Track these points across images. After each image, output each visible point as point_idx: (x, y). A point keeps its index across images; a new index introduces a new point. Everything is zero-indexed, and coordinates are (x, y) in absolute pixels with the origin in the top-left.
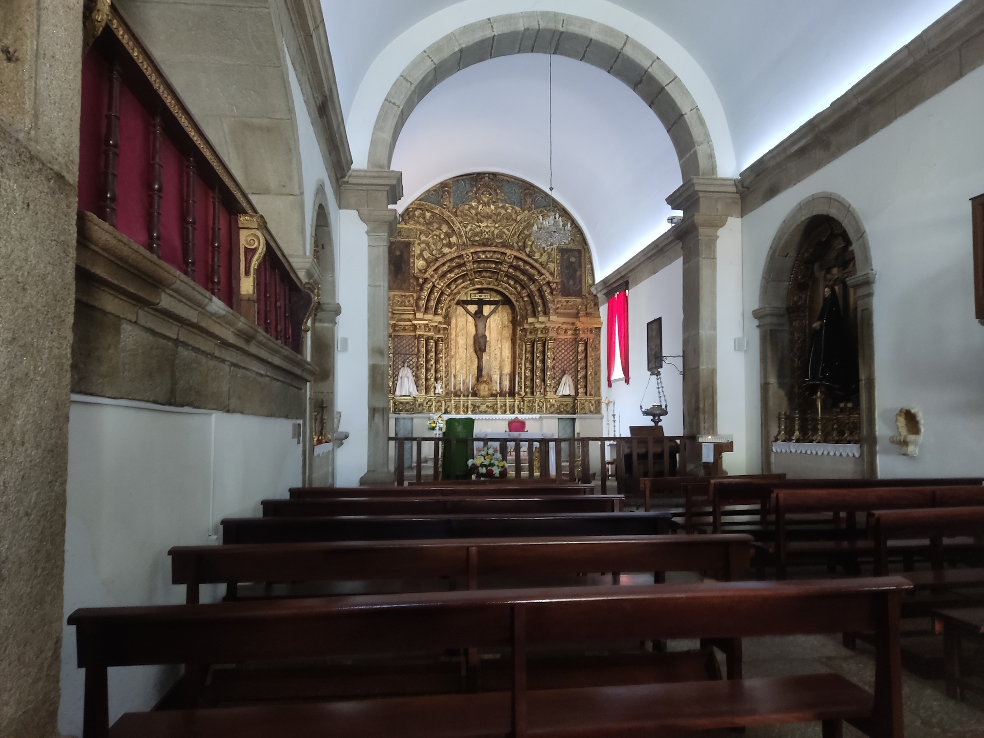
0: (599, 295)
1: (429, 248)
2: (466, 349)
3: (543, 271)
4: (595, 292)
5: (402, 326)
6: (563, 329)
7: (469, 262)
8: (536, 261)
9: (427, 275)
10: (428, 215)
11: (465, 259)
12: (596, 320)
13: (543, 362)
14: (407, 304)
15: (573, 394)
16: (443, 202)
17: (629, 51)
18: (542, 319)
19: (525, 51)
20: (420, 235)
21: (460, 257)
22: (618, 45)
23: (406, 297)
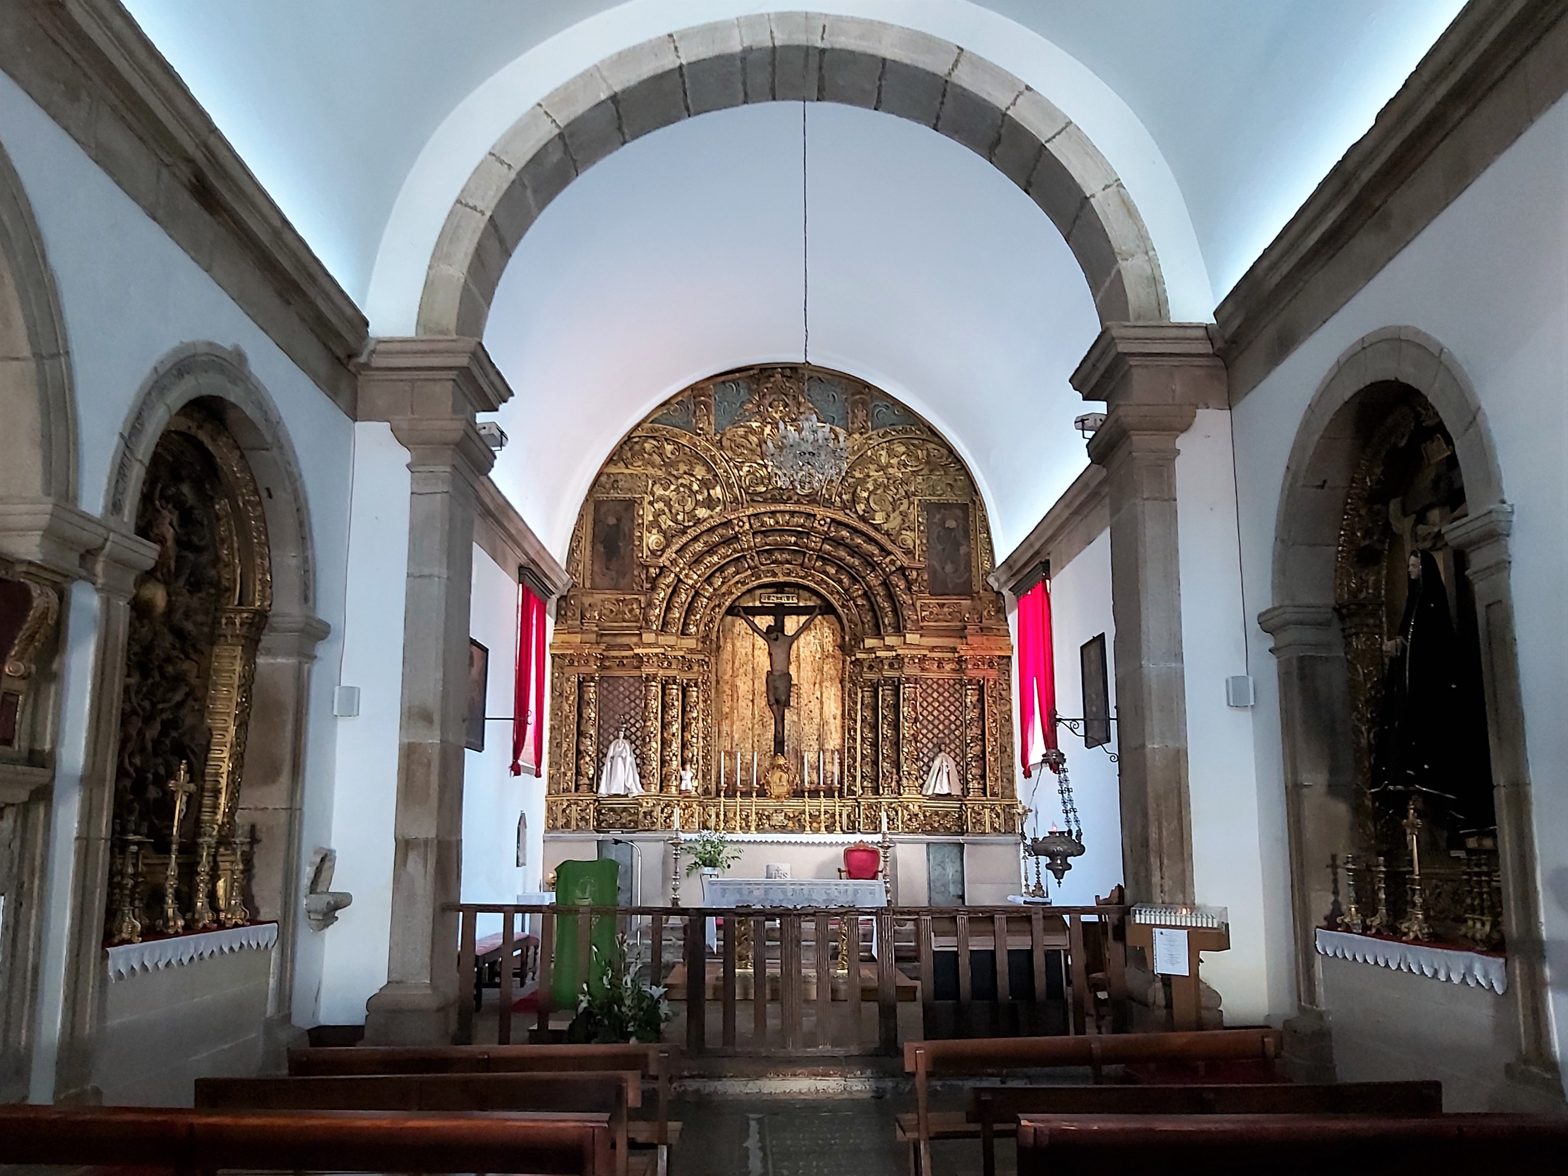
0: (1005, 592)
1: (670, 511)
2: (752, 701)
3: (890, 547)
4: (996, 587)
5: (617, 658)
6: (934, 659)
7: (746, 533)
8: (876, 528)
9: (663, 561)
10: (669, 448)
11: (737, 529)
12: (1001, 642)
13: (896, 726)
14: (628, 616)
15: (956, 791)
16: (697, 423)
17: (963, 78)
18: (890, 640)
19: (760, 98)
20: (653, 485)
21: (728, 524)
22: (941, 68)
23: (625, 602)
